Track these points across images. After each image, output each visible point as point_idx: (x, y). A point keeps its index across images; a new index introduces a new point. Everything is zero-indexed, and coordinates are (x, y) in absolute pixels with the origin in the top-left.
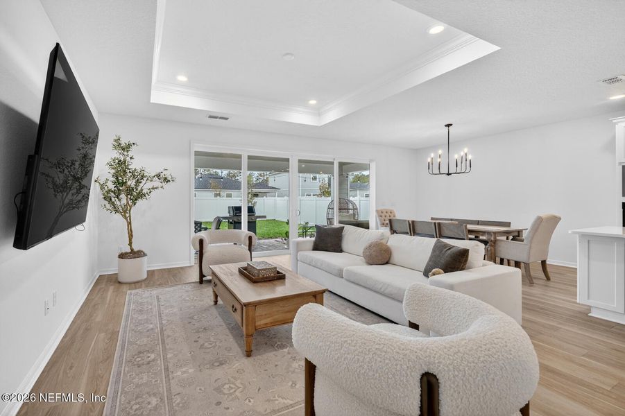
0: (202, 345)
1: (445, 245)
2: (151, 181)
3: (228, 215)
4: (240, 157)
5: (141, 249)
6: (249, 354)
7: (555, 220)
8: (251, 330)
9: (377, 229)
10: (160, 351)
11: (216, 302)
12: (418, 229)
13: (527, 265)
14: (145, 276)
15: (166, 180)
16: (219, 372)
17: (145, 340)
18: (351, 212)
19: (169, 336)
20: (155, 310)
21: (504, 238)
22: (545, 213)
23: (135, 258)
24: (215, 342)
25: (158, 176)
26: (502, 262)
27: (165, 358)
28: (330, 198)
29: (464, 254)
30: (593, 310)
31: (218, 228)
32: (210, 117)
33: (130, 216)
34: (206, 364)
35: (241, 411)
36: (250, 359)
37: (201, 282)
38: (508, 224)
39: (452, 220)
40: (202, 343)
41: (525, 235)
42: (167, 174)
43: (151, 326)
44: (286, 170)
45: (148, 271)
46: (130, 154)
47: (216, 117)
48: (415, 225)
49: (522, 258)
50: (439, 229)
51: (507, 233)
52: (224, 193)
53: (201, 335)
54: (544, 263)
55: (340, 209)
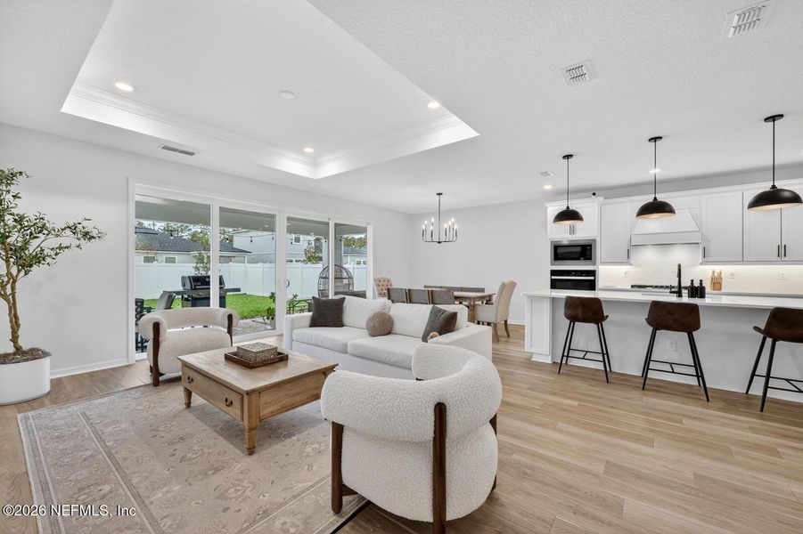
0: (183, 457)
1: (440, 310)
2: (57, 236)
3: (181, 289)
4: (208, 207)
5: (36, 346)
6: (251, 451)
7: (513, 285)
8: (255, 422)
9: (374, 298)
10: (117, 479)
11: (188, 405)
12: (414, 297)
13: (495, 325)
14: (47, 388)
15: (87, 236)
16: (217, 480)
17: (85, 472)
18: (346, 281)
19: (125, 459)
20: (88, 431)
21: (480, 303)
22: (507, 280)
23: (27, 360)
24: (202, 450)
25: (73, 229)
26: (478, 323)
27: (130, 486)
28: (320, 266)
29: (453, 316)
30: (534, 356)
31: (169, 306)
32: (166, 148)
33: (13, 294)
34: (196, 476)
35: (256, 508)
36: (255, 457)
37: (156, 383)
38: (482, 290)
39: (441, 287)
40: (182, 455)
41: (494, 298)
42: (89, 226)
43: (89, 453)
44: (272, 229)
45: (52, 380)
46: (14, 189)
47: (175, 150)
48: (412, 292)
49: (492, 320)
50: (432, 297)
51: (482, 298)
52: (162, 256)
53: (179, 446)
54: (506, 321)
55: (335, 278)
